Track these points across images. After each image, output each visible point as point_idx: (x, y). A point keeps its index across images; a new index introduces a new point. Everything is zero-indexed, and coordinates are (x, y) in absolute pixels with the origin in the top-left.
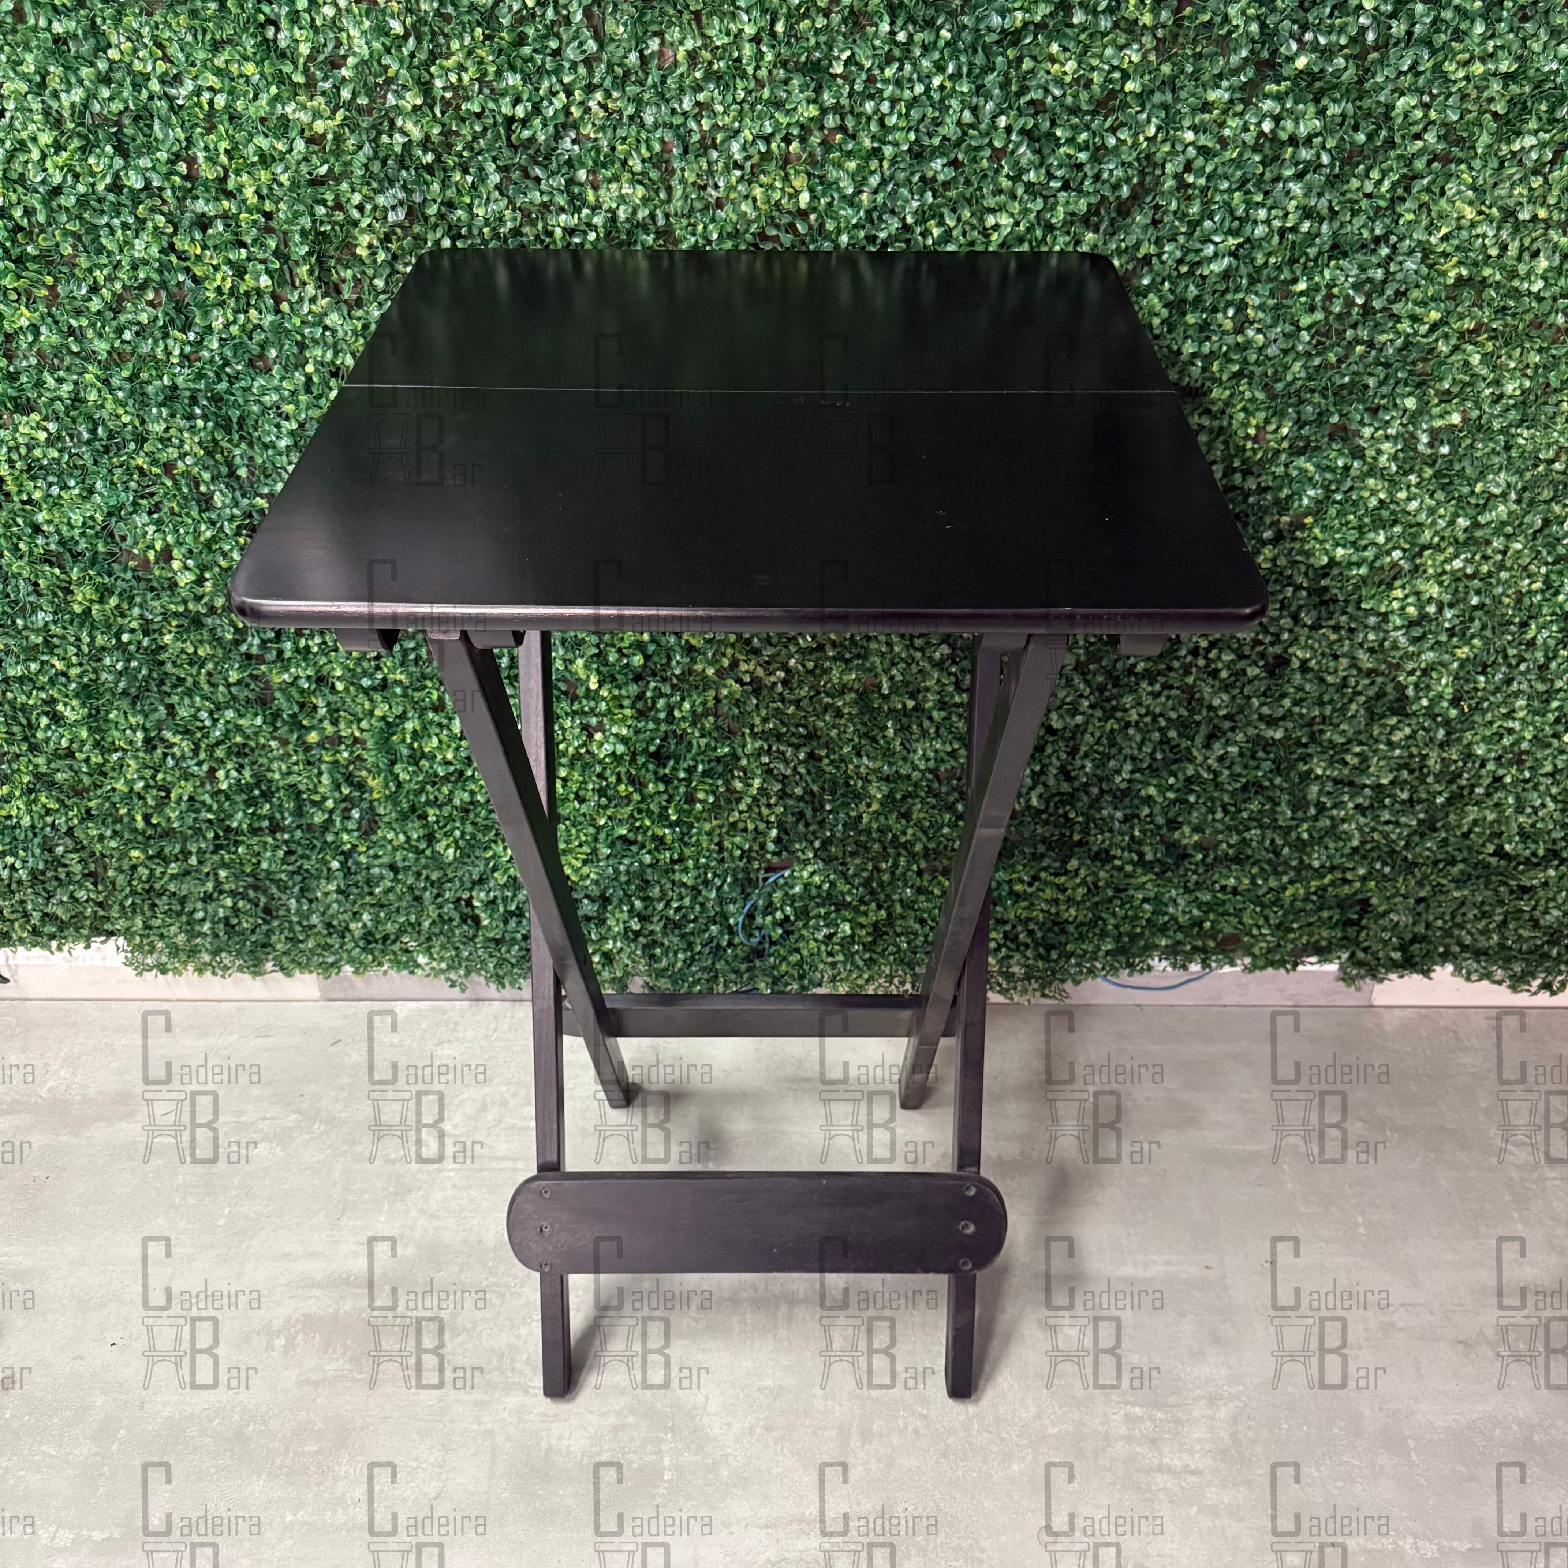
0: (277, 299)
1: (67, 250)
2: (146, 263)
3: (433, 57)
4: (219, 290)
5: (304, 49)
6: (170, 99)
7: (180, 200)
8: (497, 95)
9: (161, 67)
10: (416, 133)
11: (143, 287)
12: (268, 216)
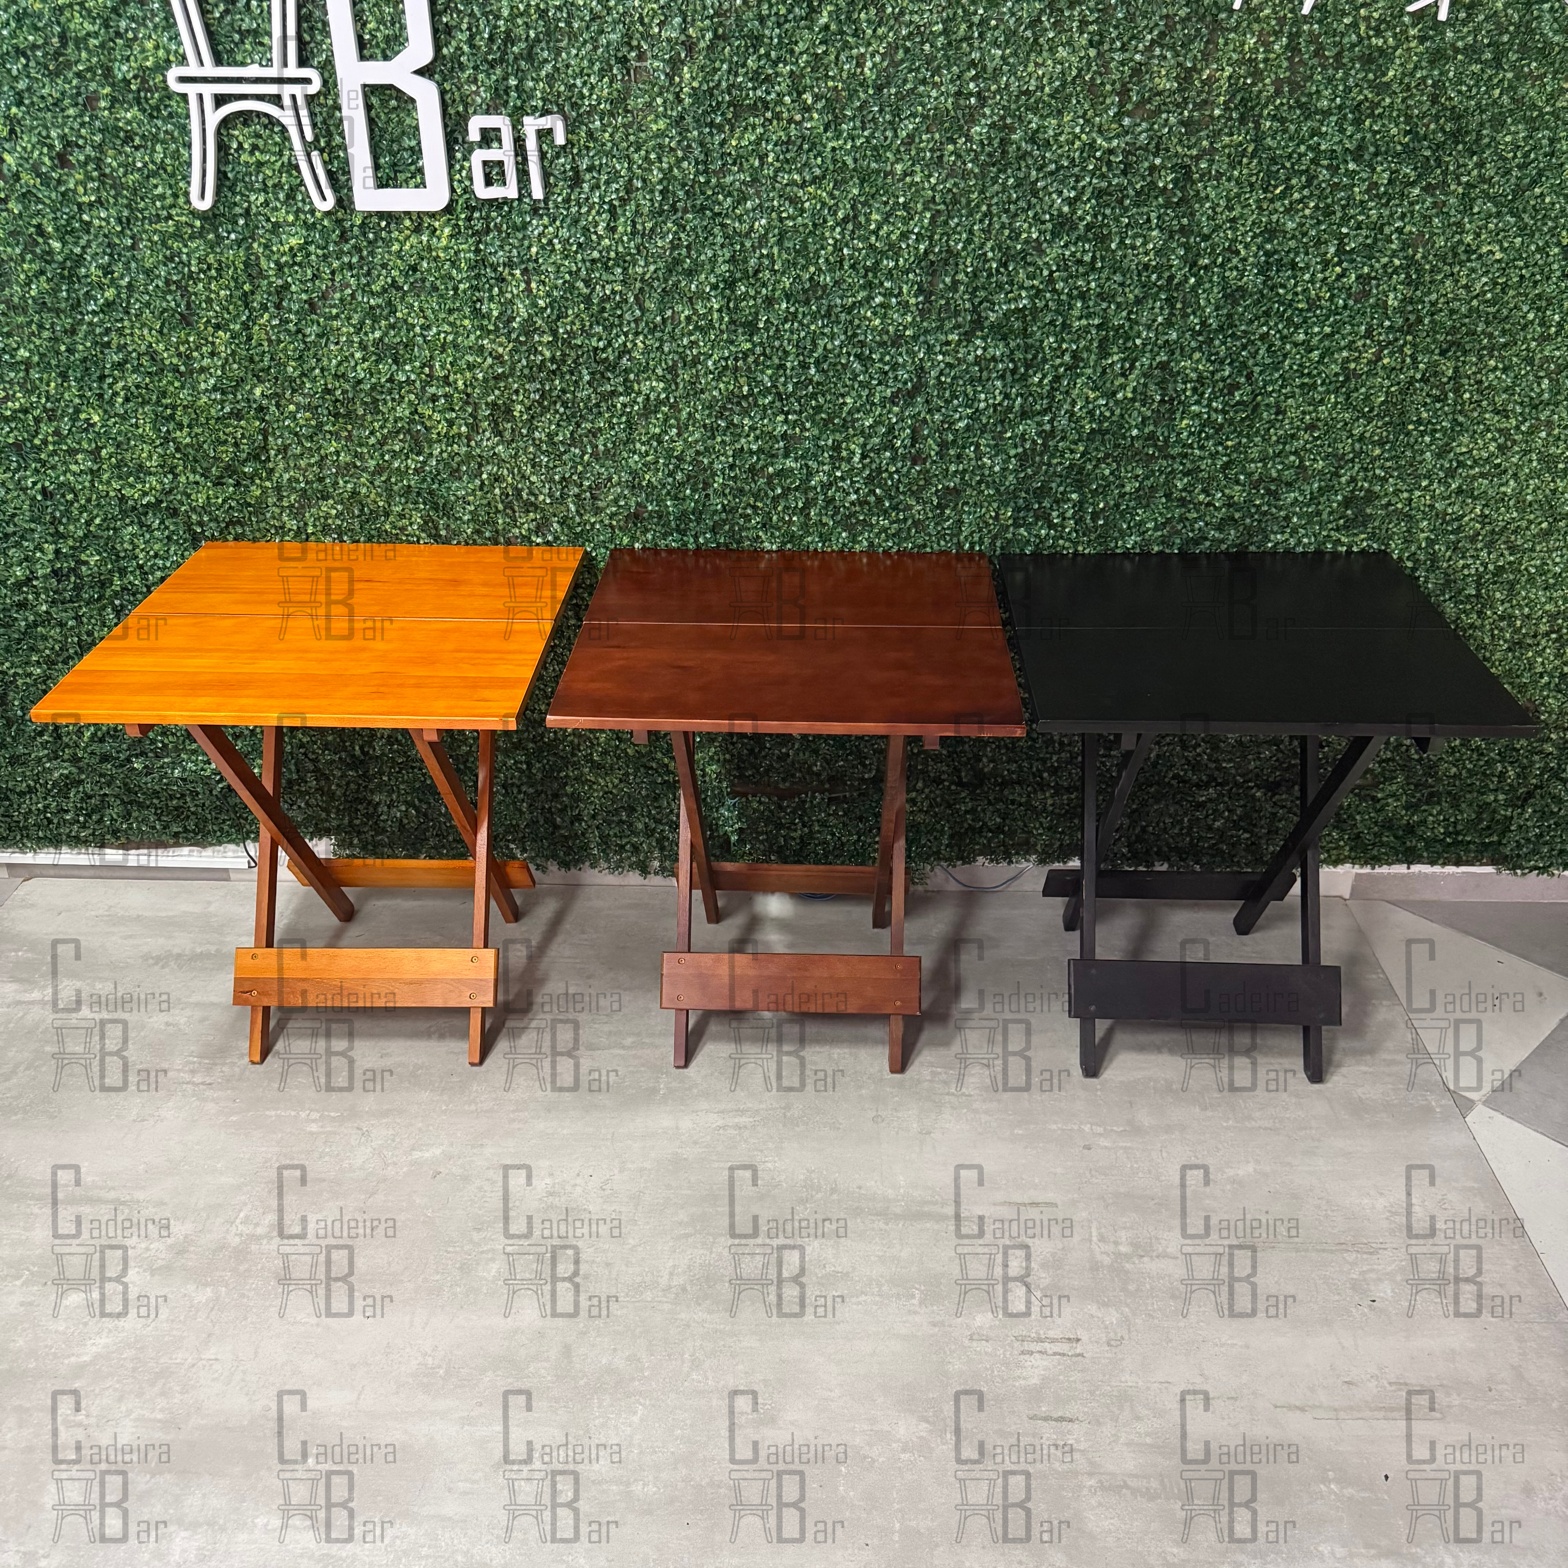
0: (469, 438)
1: (361, 412)
2: (401, 419)
3: (559, 318)
4: (439, 434)
5: (495, 313)
6: (424, 337)
7: (423, 388)
8: (590, 336)
9: (422, 321)
10: (548, 354)
11: (398, 432)
12: (468, 395)
